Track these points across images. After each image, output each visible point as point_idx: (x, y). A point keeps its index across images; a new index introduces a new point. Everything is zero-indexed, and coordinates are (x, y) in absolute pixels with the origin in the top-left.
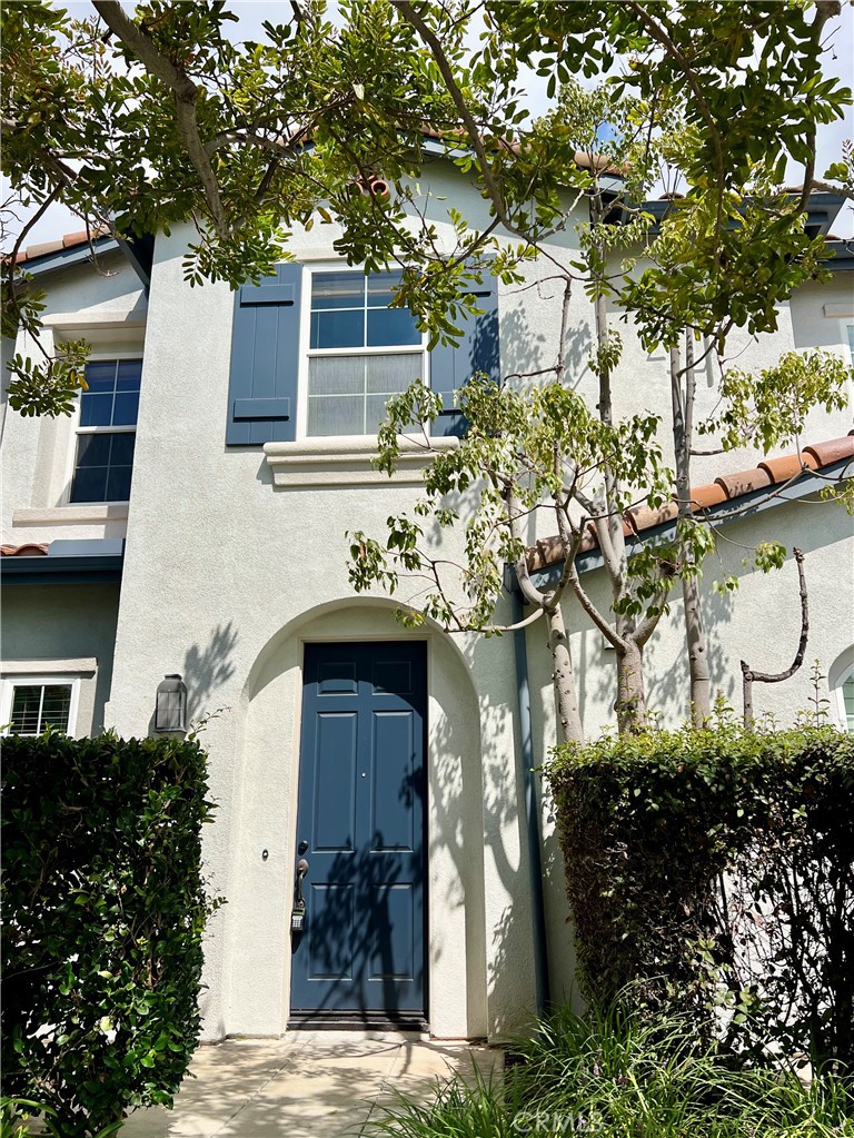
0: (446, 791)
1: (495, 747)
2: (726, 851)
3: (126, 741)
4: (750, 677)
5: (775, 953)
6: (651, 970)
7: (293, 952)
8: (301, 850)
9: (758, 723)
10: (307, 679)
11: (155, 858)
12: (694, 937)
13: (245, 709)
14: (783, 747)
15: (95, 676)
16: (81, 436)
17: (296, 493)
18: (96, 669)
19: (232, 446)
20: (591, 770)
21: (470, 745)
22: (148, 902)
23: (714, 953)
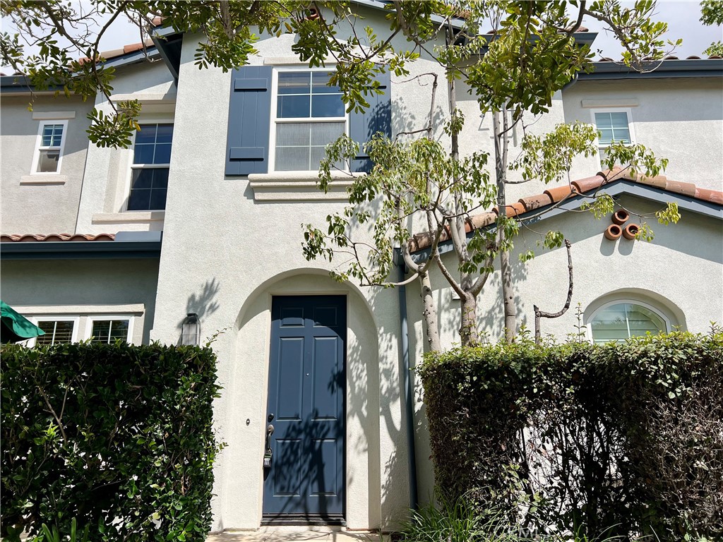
0: (357, 384)
1: (386, 358)
2: (527, 413)
3: (168, 346)
4: (539, 315)
5: (553, 472)
6: (482, 483)
7: (264, 480)
8: (270, 419)
9: (544, 341)
10: (274, 317)
11: (186, 417)
12: (507, 463)
13: (236, 335)
14: (561, 352)
15: (144, 315)
16: (134, 169)
17: (267, 205)
18: (144, 311)
19: (228, 176)
20: (447, 365)
21: (372, 358)
22: (181, 443)
23: (519, 473)
